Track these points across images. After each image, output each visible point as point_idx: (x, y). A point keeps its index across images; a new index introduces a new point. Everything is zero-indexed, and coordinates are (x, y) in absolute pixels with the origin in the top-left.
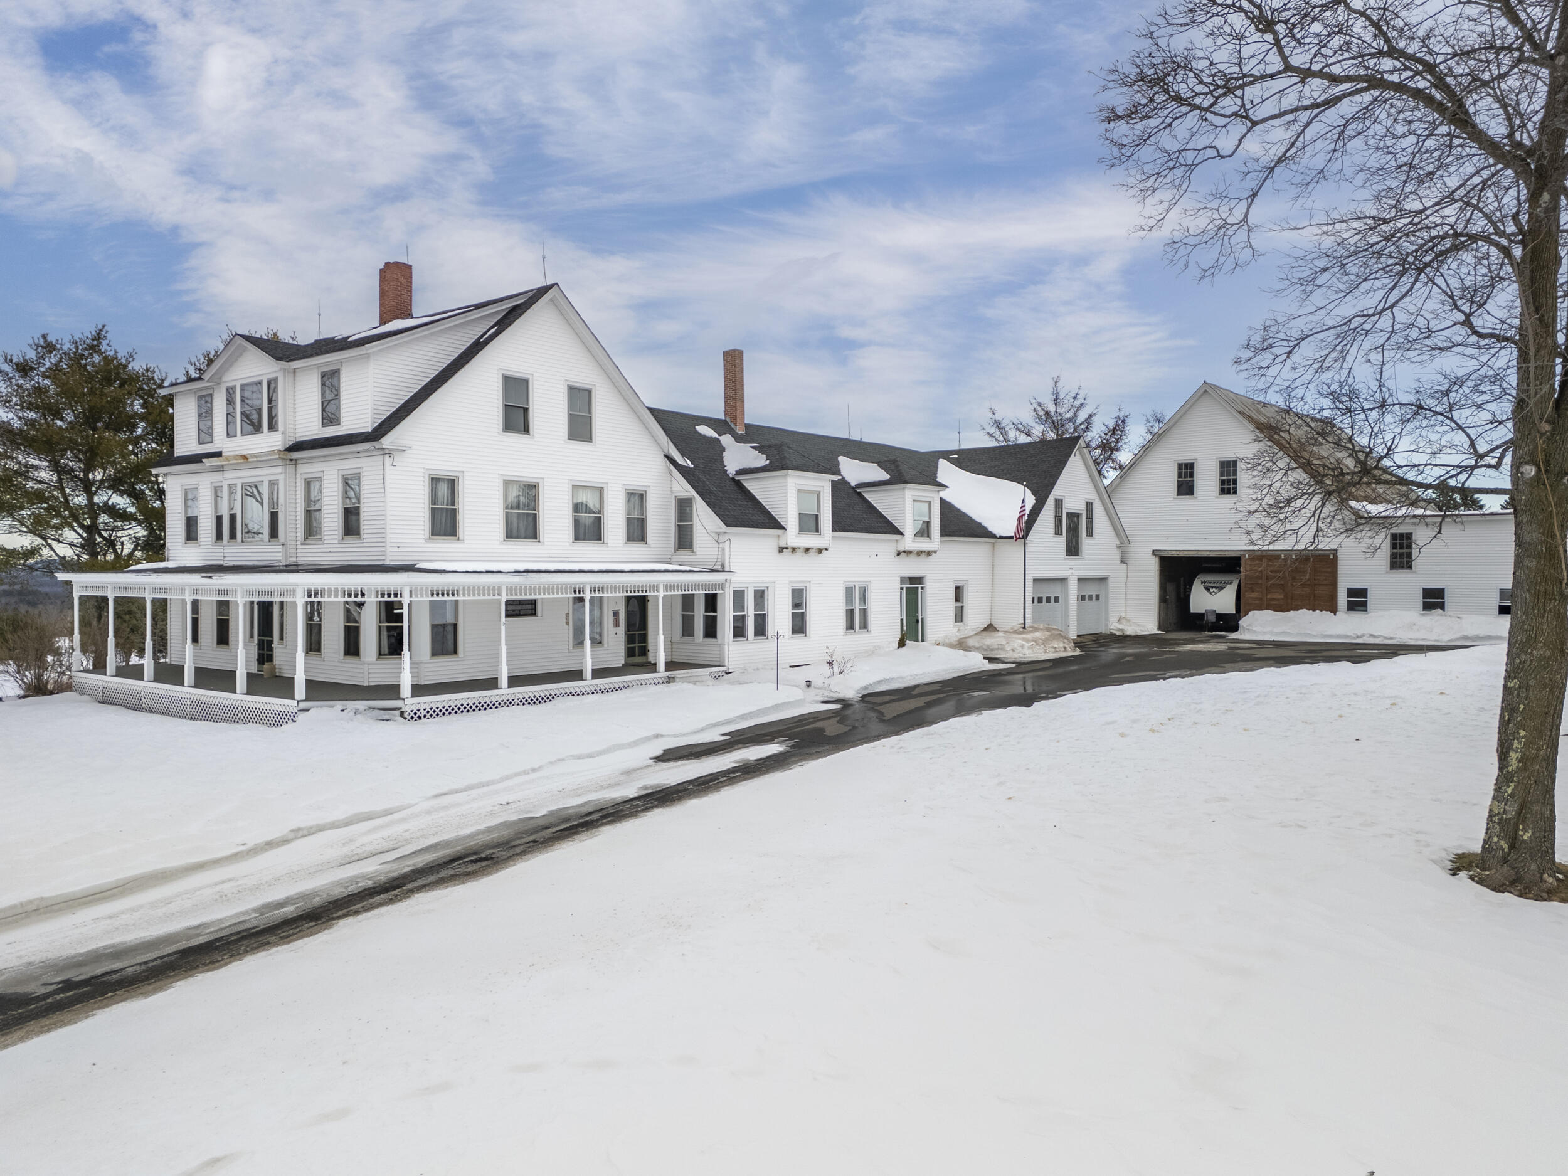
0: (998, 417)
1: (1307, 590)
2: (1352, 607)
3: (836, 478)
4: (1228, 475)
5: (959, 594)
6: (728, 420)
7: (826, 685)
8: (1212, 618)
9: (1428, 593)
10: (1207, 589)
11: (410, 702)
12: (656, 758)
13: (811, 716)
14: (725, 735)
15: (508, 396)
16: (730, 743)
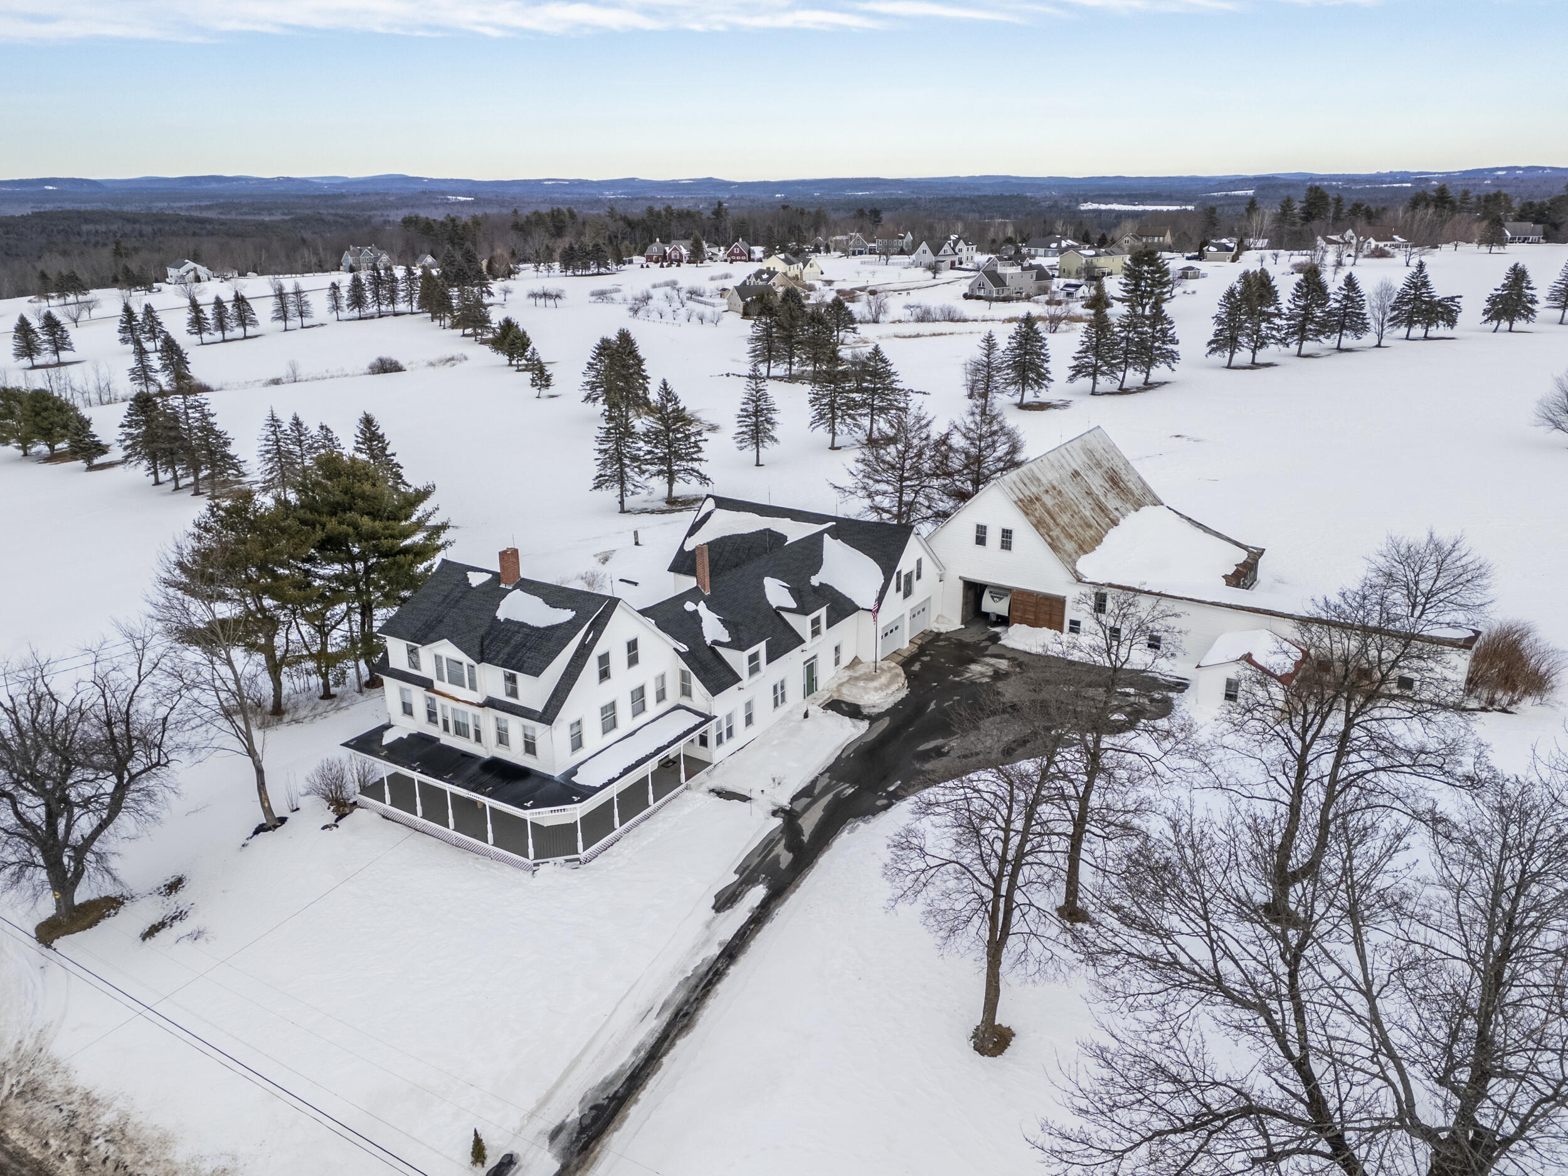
1: (1046, 617)
2: (1071, 630)
3: (769, 638)
4: (1007, 538)
5: (837, 651)
6: (700, 587)
8: (994, 618)
9: (1112, 630)
10: (993, 597)
11: (582, 854)
12: (713, 907)
13: (771, 837)
14: (735, 872)
15: (600, 665)
16: (741, 884)
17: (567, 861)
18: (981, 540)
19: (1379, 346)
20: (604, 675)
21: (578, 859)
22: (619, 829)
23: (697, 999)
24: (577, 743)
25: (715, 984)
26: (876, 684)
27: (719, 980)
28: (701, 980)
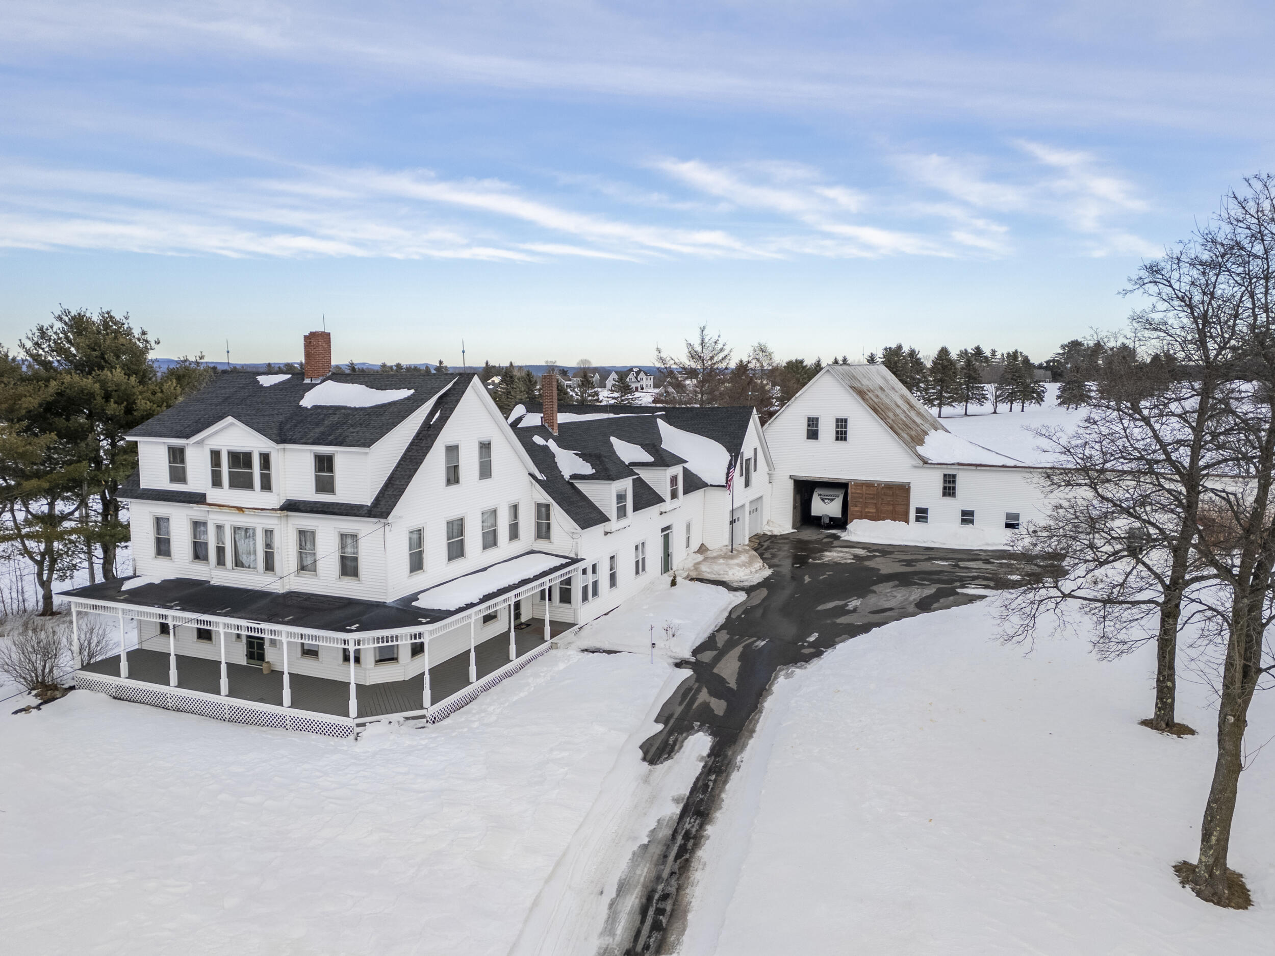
0: (663, 355)
1: (891, 508)
2: (918, 519)
3: (635, 477)
4: (842, 428)
5: (688, 527)
6: (546, 425)
7: (667, 647)
8: (827, 521)
9: (964, 513)
10: (823, 500)
11: (431, 710)
12: (644, 759)
13: (686, 686)
14: (657, 721)
15: (448, 460)
16: (670, 733)
17: (407, 718)
18: (813, 434)
19: (995, 412)
20: (453, 477)
21: (424, 717)
22: (476, 684)
23: (672, 873)
24: (417, 563)
25: (693, 851)
26: (736, 561)
27: (696, 845)
28: (668, 847)
